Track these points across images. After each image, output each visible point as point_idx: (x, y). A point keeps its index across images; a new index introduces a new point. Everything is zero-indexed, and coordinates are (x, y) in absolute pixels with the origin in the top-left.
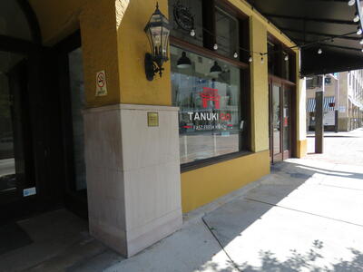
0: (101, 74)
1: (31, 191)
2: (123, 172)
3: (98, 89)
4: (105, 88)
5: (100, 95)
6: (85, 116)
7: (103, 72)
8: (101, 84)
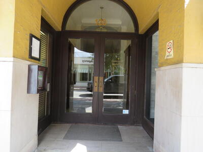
0: (170, 43)
1: (126, 112)
2: (181, 116)
3: (167, 54)
4: (172, 53)
5: (168, 58)
6: (157, 72)
7: (172, 41)
8: (169, 50)
